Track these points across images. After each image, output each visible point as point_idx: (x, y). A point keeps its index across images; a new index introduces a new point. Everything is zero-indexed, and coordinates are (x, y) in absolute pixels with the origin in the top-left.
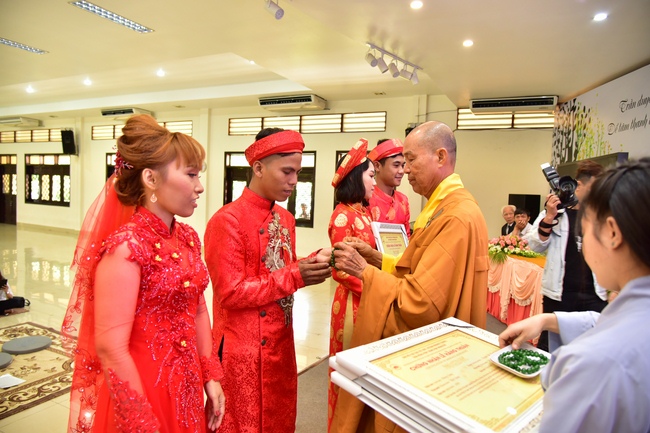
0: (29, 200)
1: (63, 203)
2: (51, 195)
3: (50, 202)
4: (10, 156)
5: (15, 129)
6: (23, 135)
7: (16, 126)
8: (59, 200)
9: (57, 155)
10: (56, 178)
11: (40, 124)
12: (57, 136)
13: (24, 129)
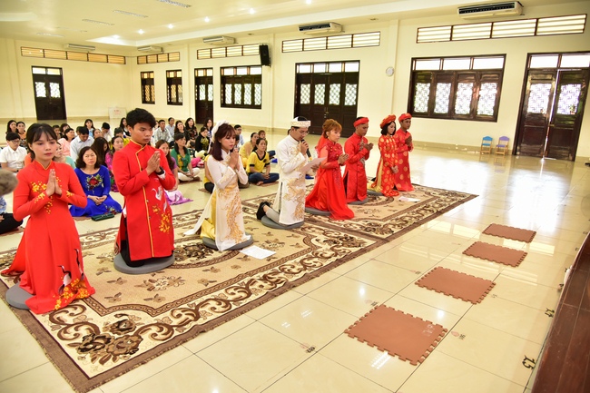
0: (224, 105)
1: (253, 106)
2: (243, 100)
3: (243, 106)
4: (206, 69)
5: (211, 47)
6: (219, 52)
7: (212, 44)
8: (250, 103)
9: (249, 67)
10: (248, 87)
11: (235, 41)
12: (256, 50)
13: (220, 46)
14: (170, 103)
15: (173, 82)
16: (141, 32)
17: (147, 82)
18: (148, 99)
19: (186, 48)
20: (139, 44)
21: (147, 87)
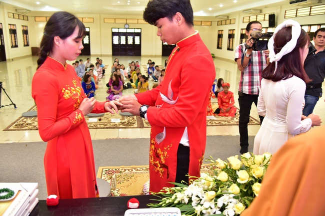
5: (249, 15)
6: (253, 18)
7: (250, 14)
9: (267, 28)
11: (261, 11)
12: (268, 17)
13: (254, 14)
14: (229, 49)
15: (231, 36)
16: (221, 6)
17: (220, 36)
18: (220, 47)
19: (238, 17)
20: (215, 15)
21: (220, 39)
